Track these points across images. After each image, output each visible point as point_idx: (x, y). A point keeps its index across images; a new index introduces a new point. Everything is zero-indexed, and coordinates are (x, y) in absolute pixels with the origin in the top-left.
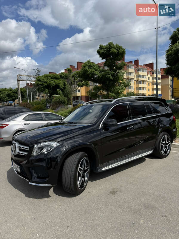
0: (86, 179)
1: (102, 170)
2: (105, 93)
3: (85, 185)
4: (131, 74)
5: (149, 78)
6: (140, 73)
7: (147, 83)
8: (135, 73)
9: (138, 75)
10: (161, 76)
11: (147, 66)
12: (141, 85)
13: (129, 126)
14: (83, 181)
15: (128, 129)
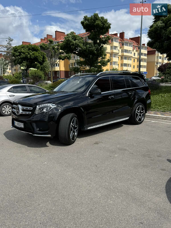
0: (76, 134)
1: (88, 128)
2: (88, 68)
3: (75, 139)
4: (116, 49)
5: (135, 53)
6: (126, 47)
7: (133, 59)
8: (120, 48)
9: (123, 50)
10: (148, 51)
11: (133, 40)
12: (125, 61)
13: (110, 95)
14: (73, 136)
15: (110, 98)
